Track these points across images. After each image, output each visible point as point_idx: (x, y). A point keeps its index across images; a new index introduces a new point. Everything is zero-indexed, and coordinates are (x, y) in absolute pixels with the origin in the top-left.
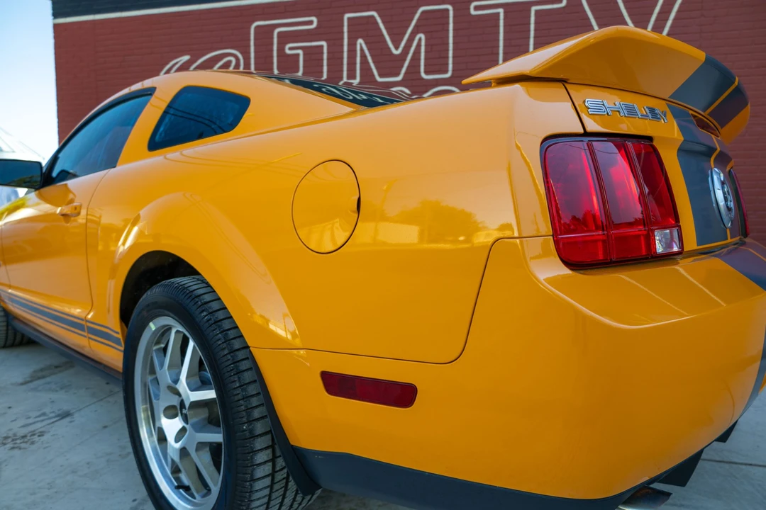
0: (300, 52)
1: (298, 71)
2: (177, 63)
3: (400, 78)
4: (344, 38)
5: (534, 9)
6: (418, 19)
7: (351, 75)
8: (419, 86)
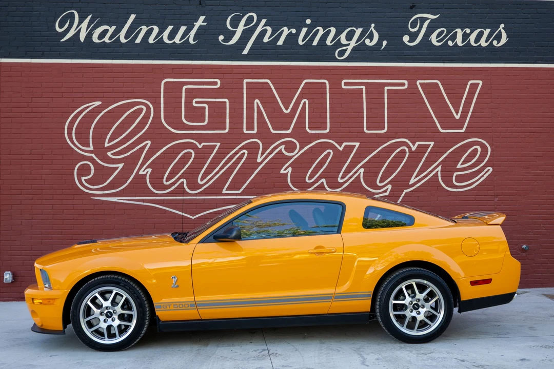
0: (206, 106)
1: (204, 121)
2: (88, 107)
3: (289, 131)
4: (243, 98)
5: (386, 88)
6: (302, 88)
7: (250, 127)
8: (305, 139)
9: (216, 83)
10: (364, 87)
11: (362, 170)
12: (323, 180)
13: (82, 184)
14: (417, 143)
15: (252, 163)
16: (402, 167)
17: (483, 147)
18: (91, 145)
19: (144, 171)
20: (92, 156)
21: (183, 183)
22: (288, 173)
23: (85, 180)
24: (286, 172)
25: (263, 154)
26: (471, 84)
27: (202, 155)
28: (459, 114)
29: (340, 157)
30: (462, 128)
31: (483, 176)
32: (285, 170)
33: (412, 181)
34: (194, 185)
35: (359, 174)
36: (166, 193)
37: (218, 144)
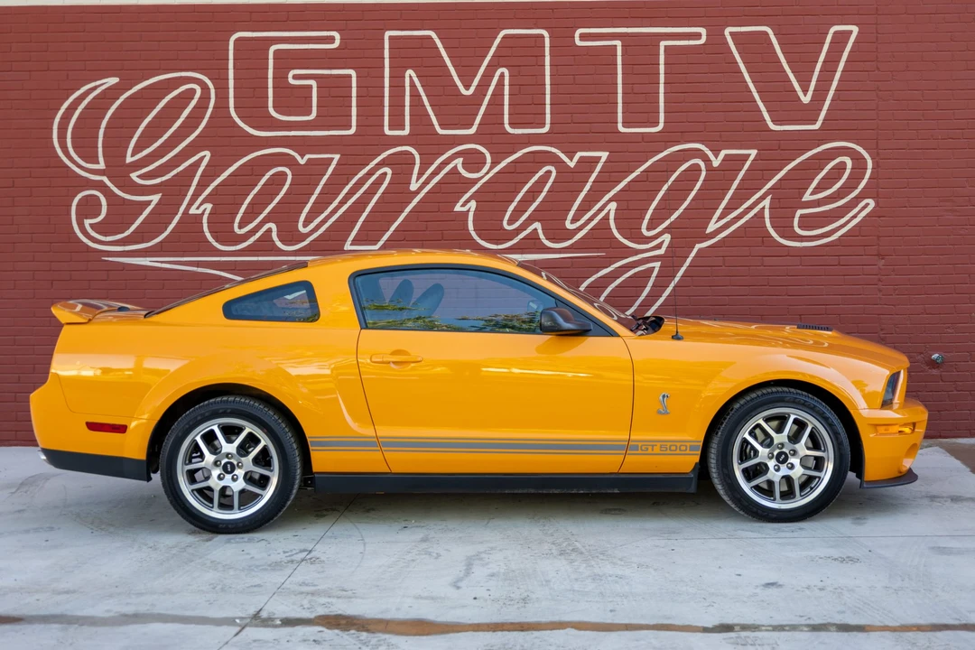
0: (313, 83)
1: (309, 113)
2: (95, 88)
3: (472, 131)
4: (383, 67)
5: (663, 44)
6: (498, 47)
7: (397, 123)
8: (501, 145)
9: (331, 40)
10: (618, 43)
11: (613, 206)
12: (537, 225)
13: (86, 232)
14: (723, 153)
15: (399, 191)
16: (693, 200)
17: (857, 159)
18: (101, 159)
19: (198, 208)
20: (102, 181)
21: (270, 230)
22: (468, 211)
23: (91, 225)
24: (465, 209)
25: (420, 174)
26: (836, 33)
27: (306, 178)
28: (810, 93)
29: (570, 181)
30: (814, 121)
31: (855, 217)
32: (463, 206)
33: (711, 227)
34: (290, 235)
35: (608, 214)
36: (238, 250)
37: (337, 157)
